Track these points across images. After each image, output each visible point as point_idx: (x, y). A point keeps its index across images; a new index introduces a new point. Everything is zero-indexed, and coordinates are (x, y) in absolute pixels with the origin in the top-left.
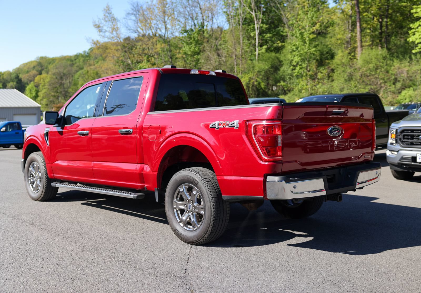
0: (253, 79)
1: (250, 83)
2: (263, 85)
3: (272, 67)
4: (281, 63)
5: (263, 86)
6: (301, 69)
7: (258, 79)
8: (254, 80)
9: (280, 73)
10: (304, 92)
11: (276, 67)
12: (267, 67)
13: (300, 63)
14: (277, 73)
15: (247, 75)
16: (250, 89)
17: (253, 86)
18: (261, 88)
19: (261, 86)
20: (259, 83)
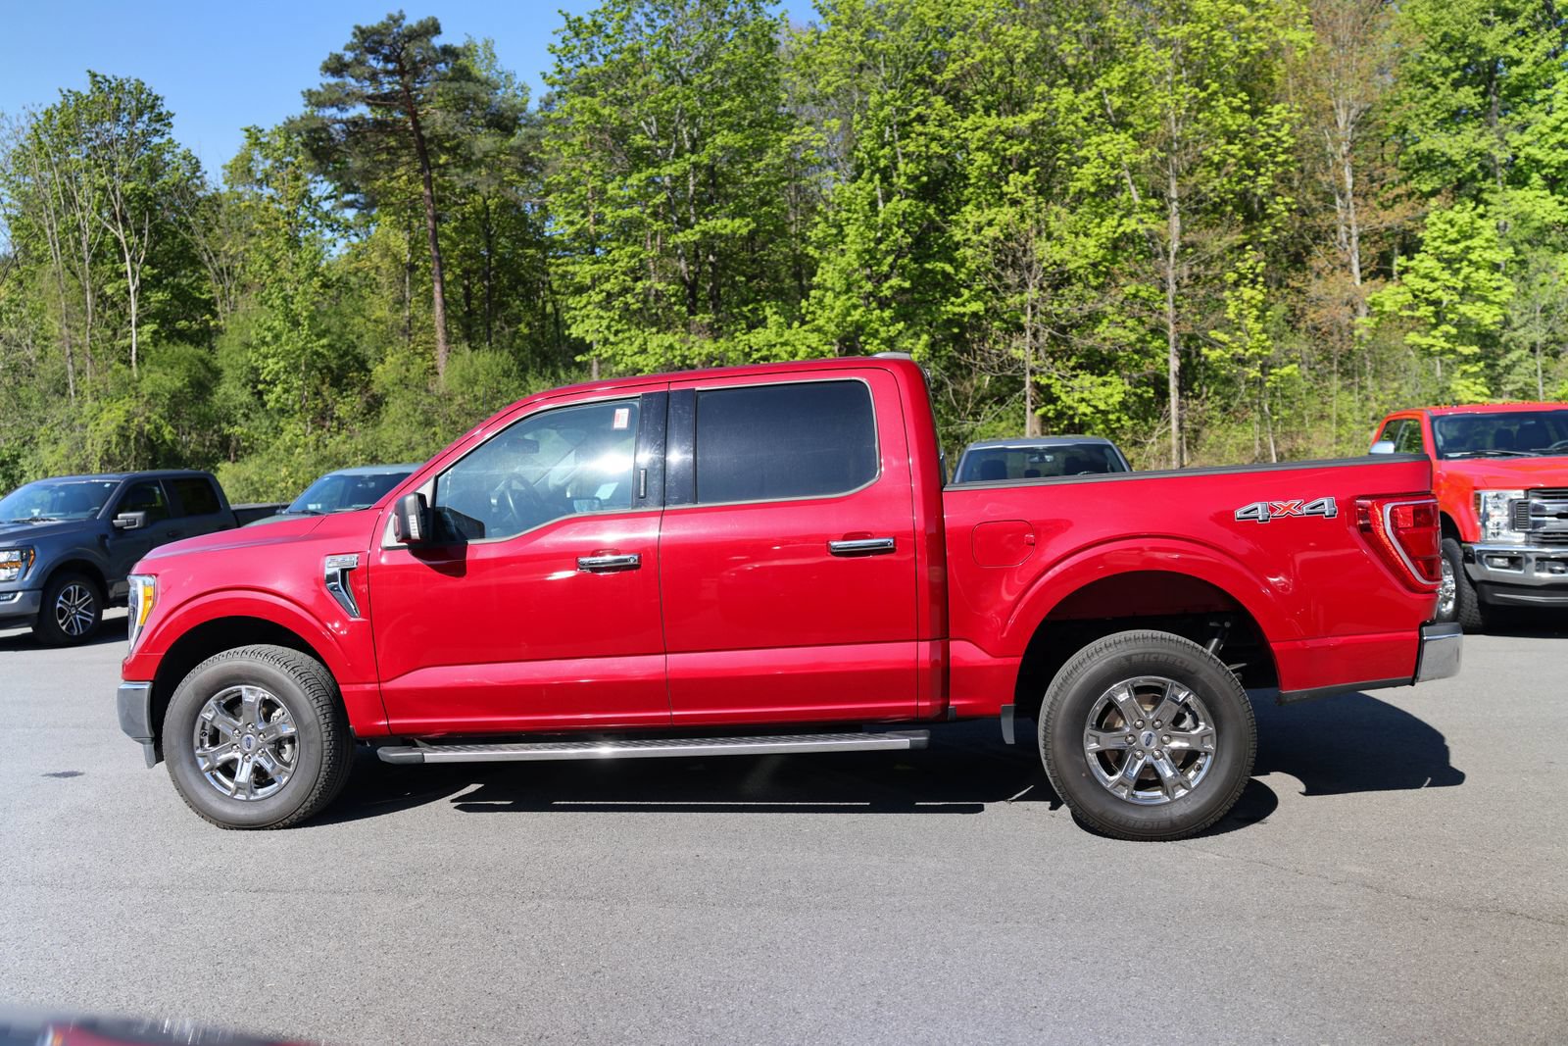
0: (136, 415)
1: (129, 428)
2: (168, 433)
3: (192, 384)
4: (217, 374)
5: (168, 437)
6: (286, 391)
7: (154, 417)
8: (142, 419)
9: (217, 400)
10: (300, 454)
11: (203, 384)
12: (179, 384)
13: (283, 377)
14: (205, 401)
15: (115, 406)
16: (132, 443)
17: (140, 433)
18: (164, 442)
19: (163, 436)
20: (158, 429)
